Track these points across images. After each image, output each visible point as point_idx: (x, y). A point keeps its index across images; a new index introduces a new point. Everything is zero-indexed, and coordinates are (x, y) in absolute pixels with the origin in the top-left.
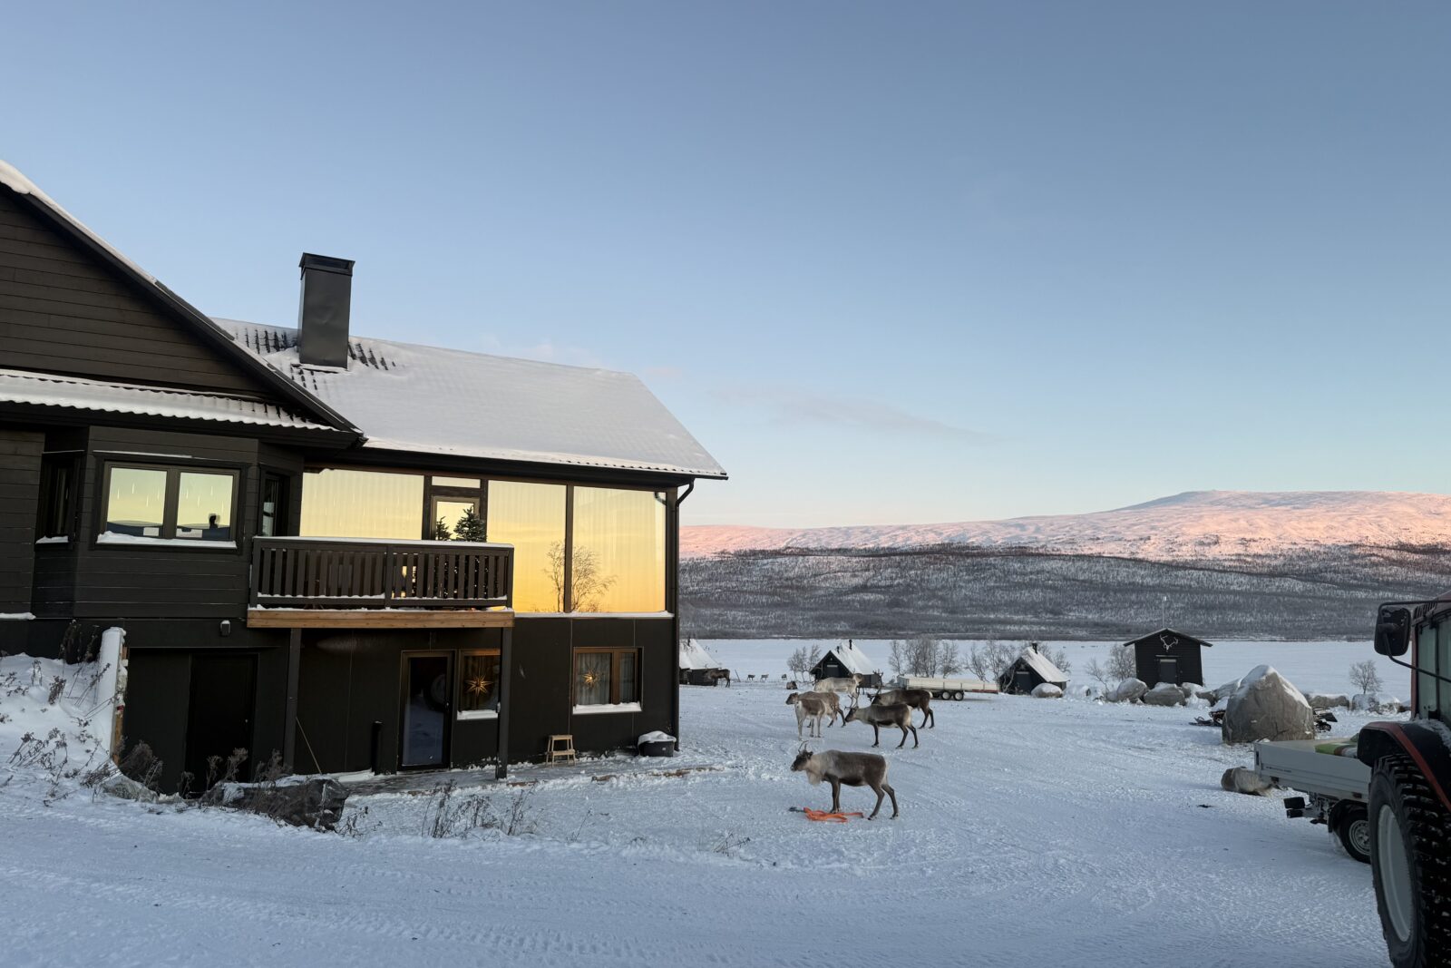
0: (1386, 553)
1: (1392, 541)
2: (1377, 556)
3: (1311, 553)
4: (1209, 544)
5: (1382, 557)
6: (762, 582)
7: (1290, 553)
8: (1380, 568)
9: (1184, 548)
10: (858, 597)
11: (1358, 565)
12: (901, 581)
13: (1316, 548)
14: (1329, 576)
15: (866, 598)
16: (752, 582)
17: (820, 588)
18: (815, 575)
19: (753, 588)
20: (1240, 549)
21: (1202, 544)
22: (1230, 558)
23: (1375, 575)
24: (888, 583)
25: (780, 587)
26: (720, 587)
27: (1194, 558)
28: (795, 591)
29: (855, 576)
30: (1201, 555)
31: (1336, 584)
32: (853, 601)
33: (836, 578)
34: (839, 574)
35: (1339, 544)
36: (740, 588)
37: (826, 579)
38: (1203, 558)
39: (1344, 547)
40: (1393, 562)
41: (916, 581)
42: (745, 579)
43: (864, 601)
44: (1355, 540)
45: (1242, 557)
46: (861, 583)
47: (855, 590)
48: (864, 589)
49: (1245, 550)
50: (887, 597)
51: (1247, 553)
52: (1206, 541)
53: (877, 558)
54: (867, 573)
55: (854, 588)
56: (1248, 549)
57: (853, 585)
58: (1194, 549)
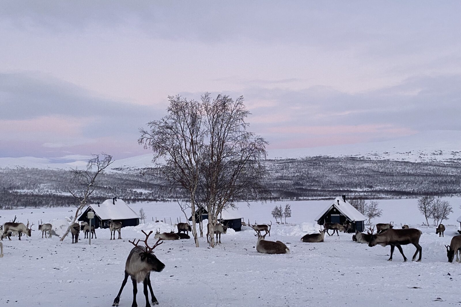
4: (437, 154)
9: (426, 156)
10: (279, 182)
12: (298, 174)
20: (452, 157)
21: (434, 154)
22: (447, 160)
24: (293, 175)
27: (431, 161)
29: (277, 172)
30: (434, 159)
32: (277, 184)
34: (270, 171)
38: (435, 161)
41: (305, 174)
43: (282, 183)
45: (452, 160)
46: (280, 175)
47: (277, 179)
48: (282, 178)
49: (454, 157)
50: (292, 181)
51: (455, 158)
52: (436, 153)
53: (287, 164)
54: (282, 171)
55: (277, 177)
56: (455, 156)
57: (277, 176)
58: (431, 156)
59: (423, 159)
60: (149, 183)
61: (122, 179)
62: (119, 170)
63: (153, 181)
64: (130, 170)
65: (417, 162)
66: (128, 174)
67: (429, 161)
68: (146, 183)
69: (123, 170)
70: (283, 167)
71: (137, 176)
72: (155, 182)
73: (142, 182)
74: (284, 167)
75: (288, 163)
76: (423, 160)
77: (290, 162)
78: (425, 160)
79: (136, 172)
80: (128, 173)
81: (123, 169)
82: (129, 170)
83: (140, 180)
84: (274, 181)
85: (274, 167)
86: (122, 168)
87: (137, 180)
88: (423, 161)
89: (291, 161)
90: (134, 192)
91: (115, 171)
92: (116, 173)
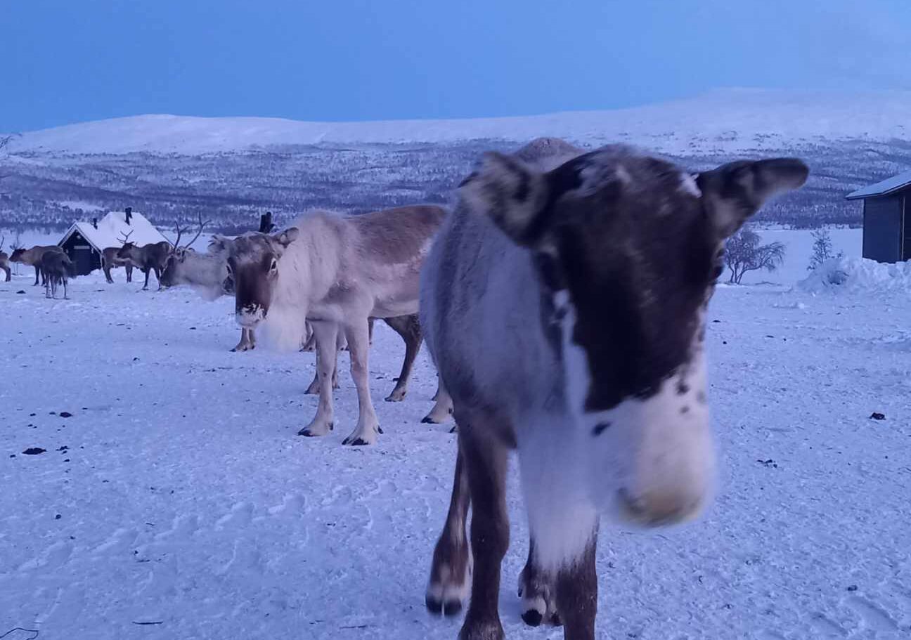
0: (881, 149)
1: (888, 137)
2: (873, 151)
3: (817, 149)
4: (727, 140)
5: (878, 152)
6: (295, 177)
7: (798, 148)
8: (876, 162)
9: (703, 143)
10: (395, 193)
11: (856, 159)
12: (438, 177)
13: (821, 144)
14: (831, 169)
15: (403, 194)
16: (285, 177)
17: (356, 184)
18: (352, 171)
19: (287, 184)
20: (754, 145)
21: (720, 139)
22: (745, 153)
23: (870, 169)
24: (426, 178)
25: (315, 183)
26: (251, 184)
27: (713, 153)
28: (330, 188)
29: (393, 172)
30: (720, 150)
31: (837, 177)
32: (390, 197)
33: (373, 174)
34: (376, 169)
35: (842, 140)
36: (272, 184)
37: (362, 176)
38: (721, 153)
39: (845, 143)
40: (887, 157)
41: (453, 176)
42: (277, 175)
43: (402, 197)
44: (856, 137)
45: (756, 152)
46: (399, 179)
47: (392, 186)
48: (402, 185)
49: (759, 145)
50: (424, 193)
51: (759, 148)
52: (724, 137)
53: (414, 154)
54: (404, 168)
55: (391, 183)
56: (761, 144)
57: (391, 181)
58: (713, 144)
59: (697, 148)
60: (98, 189)
61: (34, 179)
62: (28, 156)
63: (109, 184)
64: (54, 157)
65: (684, 154)
66: (49, 166)
67: (709, 153)
68: (91, 188)
69: (37, 157)
70: (407, 160)
71: (71, 171)
72: (113, 187)
73: (83, 185)
74: (409, 161)
75: (417, 151)
76: (698, 151)
77: (422, 150)
78: (701, 151)
79: (69, 162)
80: (49, 164)
81: (36, 155)
82: (51, 156)
83: (78, 181)
84: (384, 191)
85: (386, 159)
86: (34, 153)
87: (70, 181)
88: (696, 154)
89: (424, 147)
90: (64, 207)
91: (17, 159)
92: (20, 163)
